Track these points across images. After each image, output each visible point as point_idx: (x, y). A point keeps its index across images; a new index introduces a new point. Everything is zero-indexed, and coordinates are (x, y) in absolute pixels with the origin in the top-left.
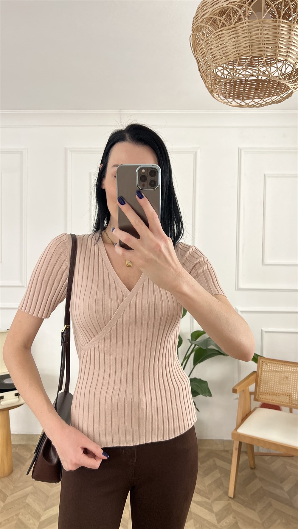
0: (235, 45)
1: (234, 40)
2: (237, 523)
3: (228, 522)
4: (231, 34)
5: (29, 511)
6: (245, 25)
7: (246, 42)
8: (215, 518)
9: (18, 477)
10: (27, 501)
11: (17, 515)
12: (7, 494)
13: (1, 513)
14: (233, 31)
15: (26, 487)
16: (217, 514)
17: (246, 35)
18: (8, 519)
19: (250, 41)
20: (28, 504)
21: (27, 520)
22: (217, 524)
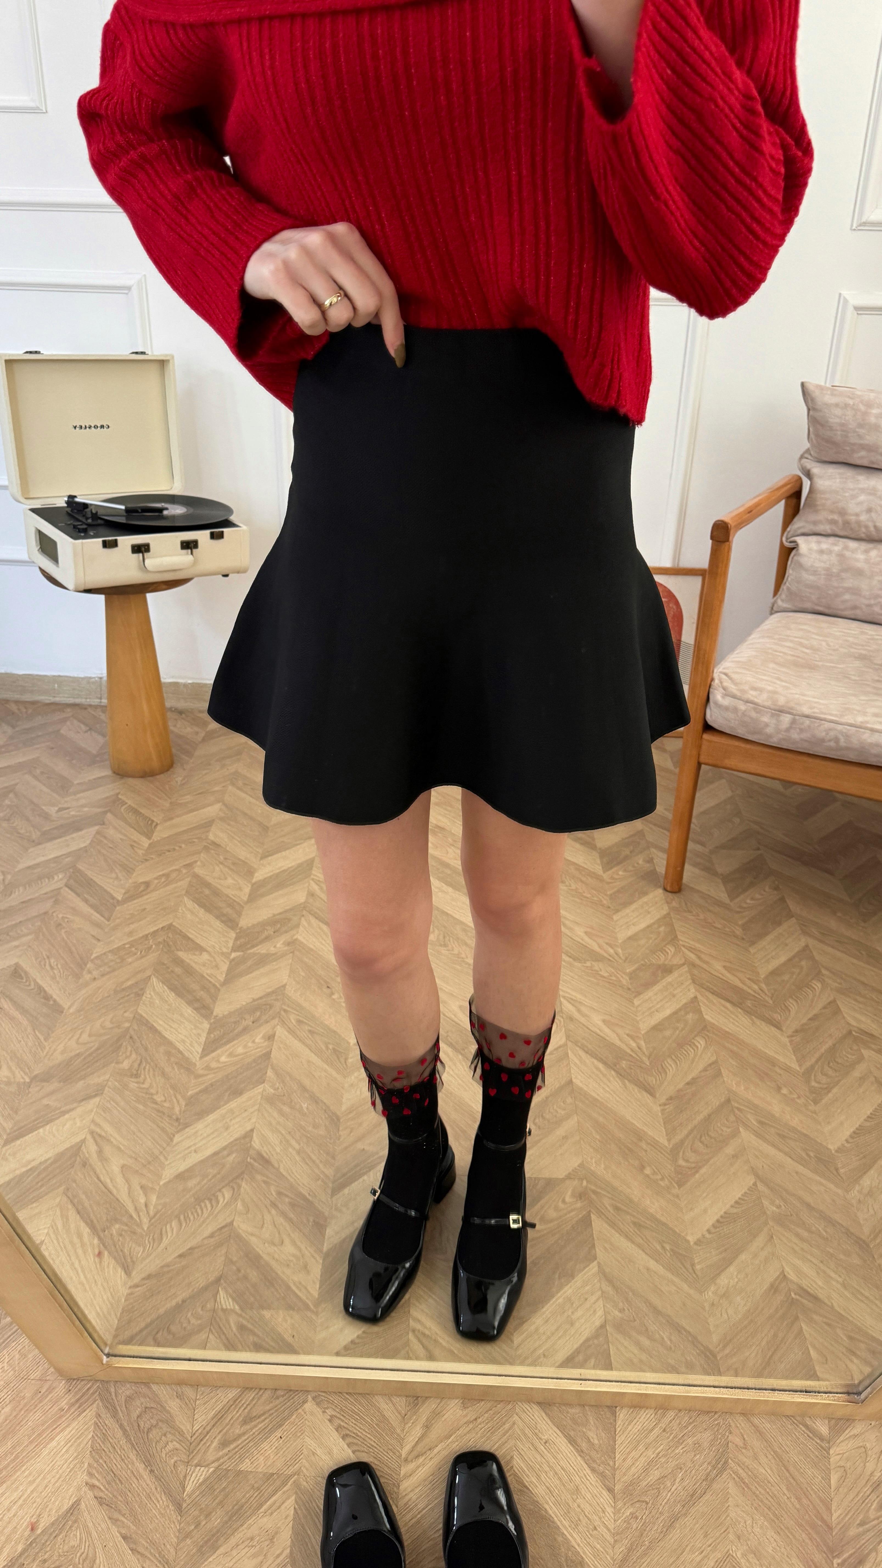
2: (782, 900)
5: (222, 858)
8: (724, 889)
9: (179, 783)
10: (211, 837)
11: (189, 866)
12: (155, 819)
13: (146, 860)
15: (204, 807)
16: (726, 879)
18: (167, 876)
20: (214, 843)
21: (220, 879)
22: (727, 901)
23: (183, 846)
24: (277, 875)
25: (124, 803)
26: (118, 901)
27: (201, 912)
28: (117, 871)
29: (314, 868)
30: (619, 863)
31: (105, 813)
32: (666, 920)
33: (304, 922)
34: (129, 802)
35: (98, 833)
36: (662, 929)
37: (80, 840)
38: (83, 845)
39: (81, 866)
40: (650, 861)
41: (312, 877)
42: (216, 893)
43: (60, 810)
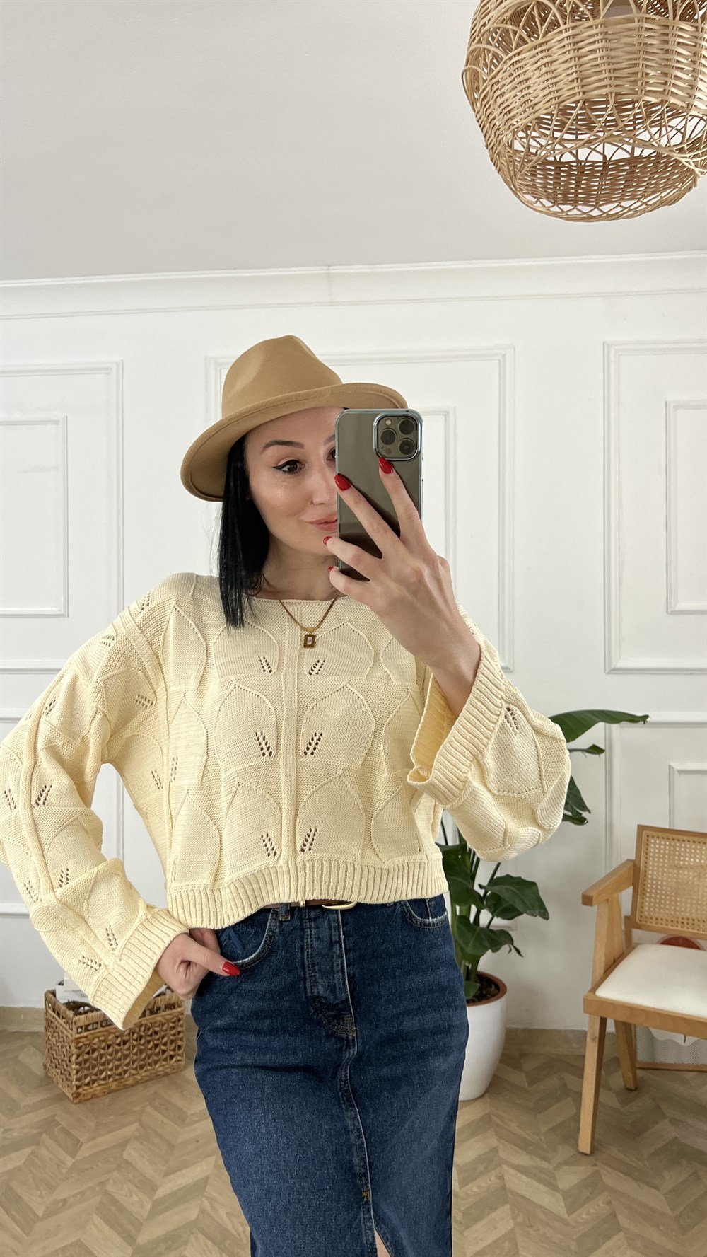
0: (547, 80)
1: (544, 70)
2: (614, 1215)
3: (592, 1211)
4: (537, 57)
5: (131, 1176)
6: (564, 35)
7: (570, 71)
8: (562, 1204)
9: (107, 1104)
10: (125, 1156)
11: (102, 1184)
12: (81, 1140)
13: (67, 1178)
14: (542, 52)
15: (123, 1126)
16: (566, 1195)
17: (568, 56)
18: (82, 1193)
19: (578, 69)
20: (127, 1162)
21: (126, 1196)
22: (565, 1216)
23: (100, 1164)
24: (175, 1193)
25: (58, 1124)
26: (38, 1216)
27: (106, 1228)
28: (42, 1188)
29: (208, 1186)
30: (474, 1179)
31: (40, 1134)
32: (510, 1236)
33: (192, 1238)
34: (62, 1123)
35: (33, 1153)
36: (507, 1244)
37: (16, 1160)
38: (18, 1164)
39: (14, 1184)
40: (501, 1178)
41: (205, 1194)
42: (122, 1209)
43: (6, 1131)
